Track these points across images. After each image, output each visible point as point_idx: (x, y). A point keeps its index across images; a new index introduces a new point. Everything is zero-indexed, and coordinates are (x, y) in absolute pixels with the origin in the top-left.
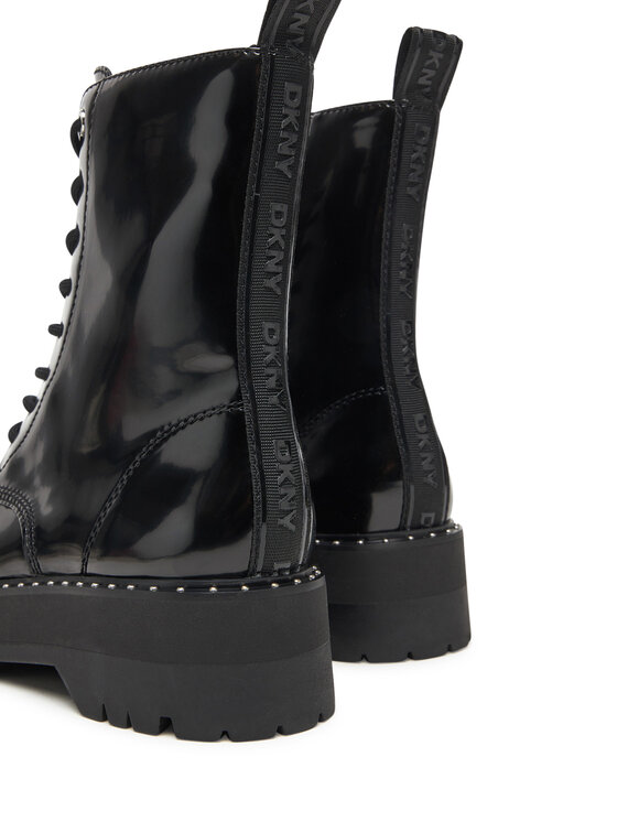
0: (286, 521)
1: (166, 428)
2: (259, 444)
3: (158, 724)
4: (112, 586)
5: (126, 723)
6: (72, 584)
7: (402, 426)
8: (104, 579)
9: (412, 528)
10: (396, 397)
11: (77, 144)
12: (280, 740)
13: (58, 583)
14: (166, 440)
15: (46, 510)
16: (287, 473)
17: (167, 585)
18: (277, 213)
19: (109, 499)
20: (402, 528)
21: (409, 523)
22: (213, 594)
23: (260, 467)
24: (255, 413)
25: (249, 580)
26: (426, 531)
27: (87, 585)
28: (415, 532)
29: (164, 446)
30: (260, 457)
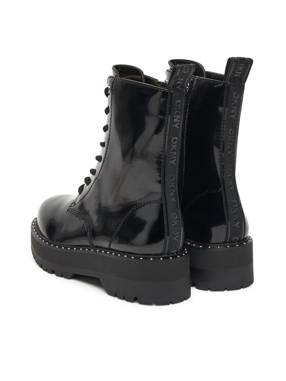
0: (175, 238)
1: (138, 205)
2: (167, 214)
3: (133, 298)
4: (119, 255)
5: (123, 298)
6: (106, 252)
7: (226, 205)
8: (117, 252)
9: (229, 242)
10: (225, 194)
11: (107, 95)
12: (171, 305)
13: (100, 251)
14: (137, 209)
15: (96, 225)
16: (176, 223)
17: (137, 256)
18: (174, 140)
19: (118, 225)
20: (225, 242)
21: (228, 240)
22: (152, 260)
23: (167, 221)
24: (166, 204)
25: (163, 256)
26: (235, 244)
27: (110, 253)
28: (230, 244)
29: (137, 211)
30: (167, 218)
